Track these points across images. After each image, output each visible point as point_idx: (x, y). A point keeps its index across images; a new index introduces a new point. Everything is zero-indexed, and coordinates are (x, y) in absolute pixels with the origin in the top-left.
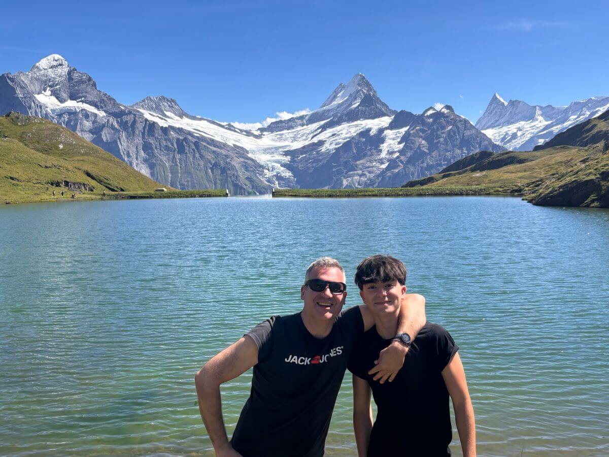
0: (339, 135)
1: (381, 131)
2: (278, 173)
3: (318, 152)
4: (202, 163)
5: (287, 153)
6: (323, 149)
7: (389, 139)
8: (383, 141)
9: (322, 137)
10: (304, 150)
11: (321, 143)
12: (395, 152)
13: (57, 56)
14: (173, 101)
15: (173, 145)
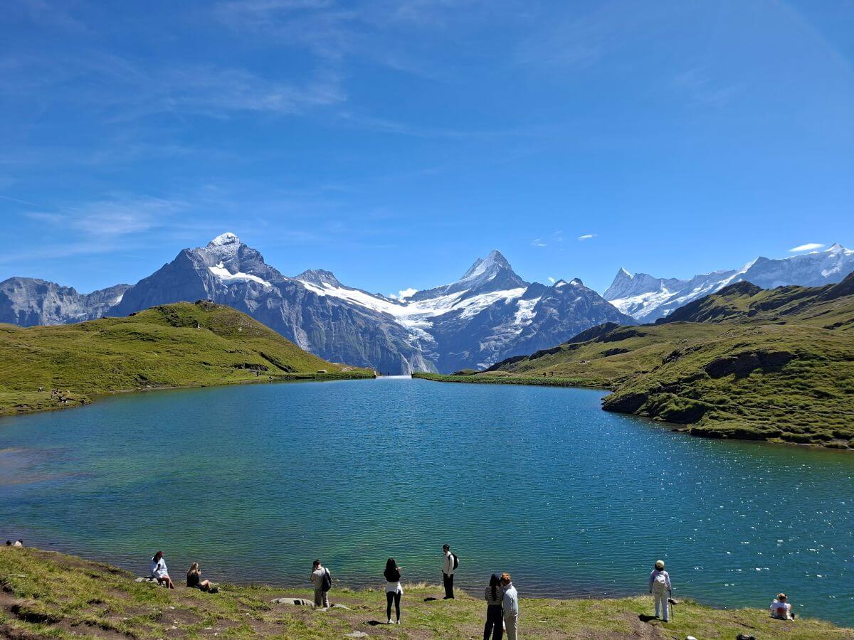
0: (477, 304)
1: (515, 300)
2: (421, 337)
3: (458, 319)
4: (353, 328)
5: (429, 320)
6: (463, 316)
7: (524, 308)
8: (517, 309)
9: (461, 305)
10: (446, 316)
11: (461, 310)
12: (528, 320)
13: (230, 234)
14: (331, 274)
15: (329, 312)
